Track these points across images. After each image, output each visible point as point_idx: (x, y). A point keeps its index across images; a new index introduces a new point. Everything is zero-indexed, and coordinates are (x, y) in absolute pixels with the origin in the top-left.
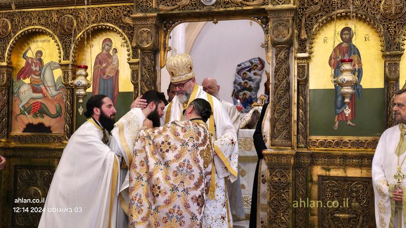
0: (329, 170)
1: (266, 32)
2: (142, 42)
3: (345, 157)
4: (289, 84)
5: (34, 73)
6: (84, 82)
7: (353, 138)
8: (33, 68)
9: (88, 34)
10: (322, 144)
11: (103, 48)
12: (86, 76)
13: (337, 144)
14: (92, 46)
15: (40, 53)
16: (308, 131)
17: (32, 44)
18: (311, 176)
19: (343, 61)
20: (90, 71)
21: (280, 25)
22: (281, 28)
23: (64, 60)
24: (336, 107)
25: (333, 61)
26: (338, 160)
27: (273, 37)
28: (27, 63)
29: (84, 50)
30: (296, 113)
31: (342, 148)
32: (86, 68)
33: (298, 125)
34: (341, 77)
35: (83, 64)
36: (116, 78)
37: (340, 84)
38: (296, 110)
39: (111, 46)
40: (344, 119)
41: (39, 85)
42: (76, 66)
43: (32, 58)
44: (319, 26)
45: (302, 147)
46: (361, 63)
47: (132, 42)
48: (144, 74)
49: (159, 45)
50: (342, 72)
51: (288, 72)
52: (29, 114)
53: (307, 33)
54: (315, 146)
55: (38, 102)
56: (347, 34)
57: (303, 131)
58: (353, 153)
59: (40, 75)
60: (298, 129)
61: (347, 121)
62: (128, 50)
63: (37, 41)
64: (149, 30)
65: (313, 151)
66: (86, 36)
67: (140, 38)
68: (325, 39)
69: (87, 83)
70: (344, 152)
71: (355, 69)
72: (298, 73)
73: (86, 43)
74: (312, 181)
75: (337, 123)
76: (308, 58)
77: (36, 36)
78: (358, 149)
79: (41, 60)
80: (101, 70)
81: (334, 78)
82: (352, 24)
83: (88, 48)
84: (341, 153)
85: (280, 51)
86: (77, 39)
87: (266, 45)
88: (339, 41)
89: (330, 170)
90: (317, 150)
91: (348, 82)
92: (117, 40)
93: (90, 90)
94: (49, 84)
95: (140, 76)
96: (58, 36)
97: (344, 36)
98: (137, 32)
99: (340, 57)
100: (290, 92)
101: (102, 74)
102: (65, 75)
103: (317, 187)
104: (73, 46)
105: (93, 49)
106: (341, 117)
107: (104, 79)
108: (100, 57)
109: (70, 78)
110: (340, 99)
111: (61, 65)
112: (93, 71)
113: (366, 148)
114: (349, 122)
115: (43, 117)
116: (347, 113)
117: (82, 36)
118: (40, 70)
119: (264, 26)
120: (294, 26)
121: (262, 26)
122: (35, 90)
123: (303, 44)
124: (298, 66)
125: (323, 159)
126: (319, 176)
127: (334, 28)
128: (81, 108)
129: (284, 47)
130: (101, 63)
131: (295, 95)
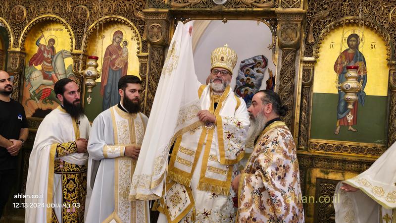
0: (327, 173)
1: (274, 34)
2: (152, 37)
3: (344, 161)
4: (293, 86)
5: (46, 60)
6: (94, 73)
7: (353, 144)
8: (45, 55)
9: (100, 26)
10: (322, 147)
11: (113, 39)
12: (96, 66)
13: (338, 148)
14: (103, 37)
15: (52, 41)
16: (310, 134)
17: (46, 32)
18: (310, 178)
19: (349, 68)
20: (100, 62)
21: (289, 28)
22: (289, 31)
23: (75, 49)
24: (339, 112)
25: (339, 67)
26: (338, 164)
27: (281, 39)
28: (40, 51)
29: (95, 41)
30: (298, 115)
31: (341, 152)
32: (97, 58)
33: (300, 127)
34: (346, 84)
35: (94, 55)
36: (125, 70)
37: (344, 90)
38: (299, 112)
39: (121, 39)
40: (346, 125)
41: (50, 72)
42: (87, 57)
43: (44, 46)
44: (327, 31)
45: (302, 149)
46: (366, 71)
47: (142, 35)
48: (152, 68)
49: (168, 40)
50: (347, 78)
51: (293, 75)
52: (39, 99)
53: (315, 38)
54: (315, 148)
55: (48, 88)
56: (353, 41)
57: (305, 133)
58: (352, 158)
59: (51, 62)
60: (300, 131)
61: (348, 126)
62: (138, 44)
63: (51, 30)
64: (159, 25)
65: (313, 154)
66: (98, 28)
67: (151, 33)
68: (332, 44)
69: (97, 74)
70: (344, 157)
71: (360, 76)
72: (303, 76)
73: (98, 34)
74: (310, 182)
75: (339, 128)
76: (314, 62)
77: (50, 25)
78: (357, 155)
79: (53, 48)
80: (111, 61)
81: (339, 84)
82: (360, 32)
83: (99, 39)
84: (340, 158)
85: (287, 54)
86: (89, 29)
87: (274, 47)
88: (346, 47)
89: (329, 173)
90: (317, 153)
91: (352, 88)
92: (128, 33)
93: (99, 80)
94: (60, 71)
95: (148, 69)
96: (71, 26)
97: (350, 42)
98: (148, 26)
99: (346, 63)
100: (294, 95)
101: (111, 65)
102: (75, 64)
103: (314, 189)
104: (85, 36)
105: (104, 40)
106: (343, 122)
107: (113, 71)
108: (110, 49)
109: (80, 68)
110: (343, 104)
111: (73, 54)
112: (103, 61)
113: (366, 154)
114: (350, 128)
115: (52, 103)
116: (350, 119)
117: (94, 27)
118: (52, 58)
119: (272, 28)
120: (303, 30)
121: (270, 28)
122: (46, 77)
123: (310, 48)
124: (304, 70)
125: (323, 163)
126: (317, 178)
127: (341, 34)
128: (89, 97)
129: (291, 50)
130: (111, 55)
131: (299, 98)
